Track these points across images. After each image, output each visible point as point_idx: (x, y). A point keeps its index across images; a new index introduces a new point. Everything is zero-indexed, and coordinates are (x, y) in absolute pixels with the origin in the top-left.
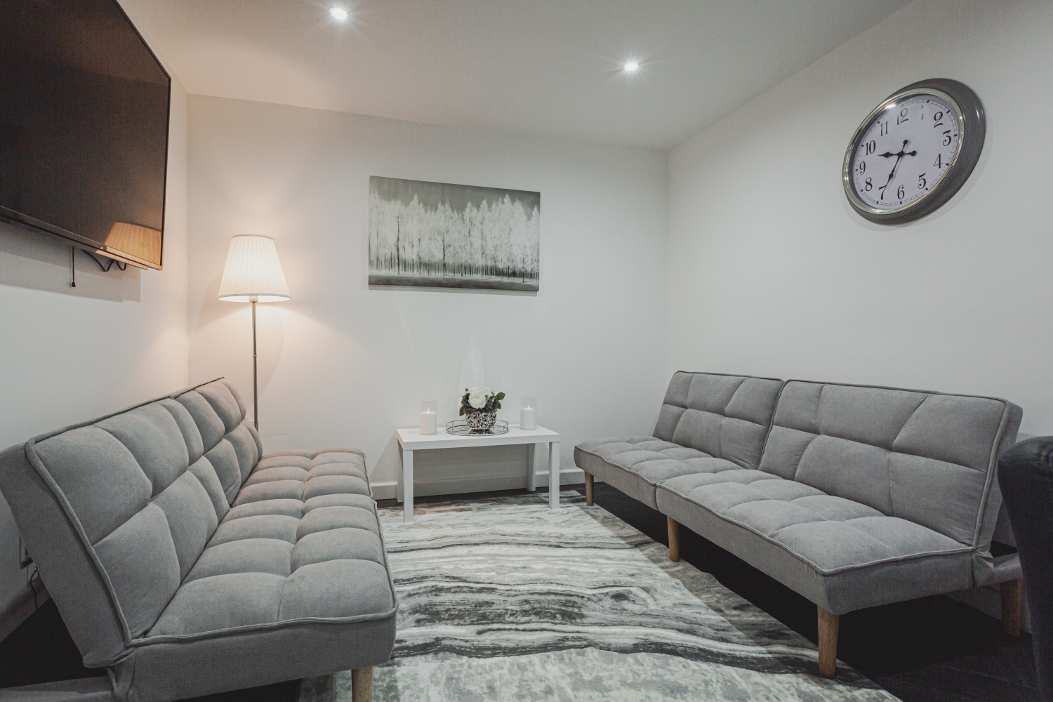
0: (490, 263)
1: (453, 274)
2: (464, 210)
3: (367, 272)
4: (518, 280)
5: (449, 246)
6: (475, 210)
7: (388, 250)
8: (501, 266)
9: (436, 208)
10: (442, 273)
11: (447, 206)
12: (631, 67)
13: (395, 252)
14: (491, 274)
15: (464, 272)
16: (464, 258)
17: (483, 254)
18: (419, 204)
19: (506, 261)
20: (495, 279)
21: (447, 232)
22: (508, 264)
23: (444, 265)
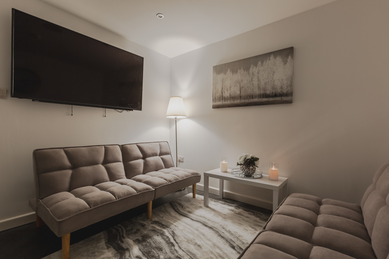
0: (262, 92)
1: (244, 100)
2: (249, 69)
3: (211, 104)
4: (278, 99)
5: (243, 87)
6: (255, 68)
7: (219, 94)
8: (268, 92)
9: (237, 72)
10: (240, 101)
11: (242, 70)
13: (221, 94)
14: (263, 97)
15: (249, 98)
16: (249, 92)
17: (258, 88)
18: (230, 72)
19: (271, 89)
20: (265, 100)
21: (242, 81)
22: (272, 91)
23: (240, 97)
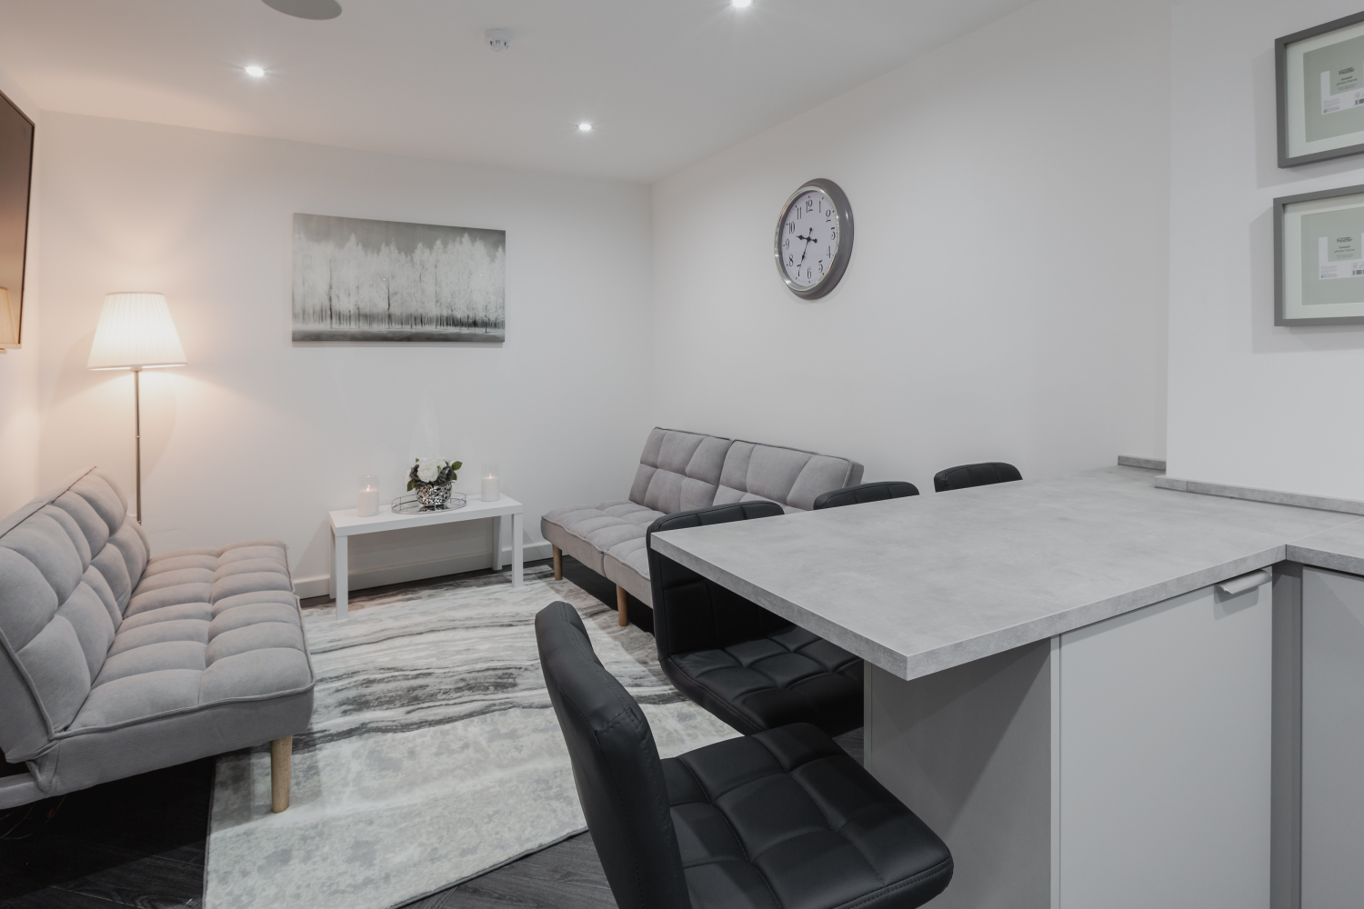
0: (445, 313)
1: (400, 326)
2: (414, 252)
3: (290, 326)
4: (480, 331)
5: (396, 293)
6: (427, 251)
7: (318, 300)
8: (459, 315)
9: (379, 250)
10: (387, 326)
11: (393, 247)
12: (585, 127)
13: (327, 303)
14: (447, 325)
15: (413, 323)
16: (414, 307)
17: (437, 301)
18: (358, 245)
19: (465, 309)
20: (452, 330)
21: (393, 277)
22: (468, 312)
23: (390, 316)
